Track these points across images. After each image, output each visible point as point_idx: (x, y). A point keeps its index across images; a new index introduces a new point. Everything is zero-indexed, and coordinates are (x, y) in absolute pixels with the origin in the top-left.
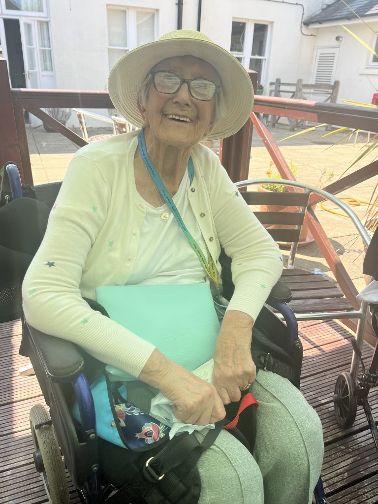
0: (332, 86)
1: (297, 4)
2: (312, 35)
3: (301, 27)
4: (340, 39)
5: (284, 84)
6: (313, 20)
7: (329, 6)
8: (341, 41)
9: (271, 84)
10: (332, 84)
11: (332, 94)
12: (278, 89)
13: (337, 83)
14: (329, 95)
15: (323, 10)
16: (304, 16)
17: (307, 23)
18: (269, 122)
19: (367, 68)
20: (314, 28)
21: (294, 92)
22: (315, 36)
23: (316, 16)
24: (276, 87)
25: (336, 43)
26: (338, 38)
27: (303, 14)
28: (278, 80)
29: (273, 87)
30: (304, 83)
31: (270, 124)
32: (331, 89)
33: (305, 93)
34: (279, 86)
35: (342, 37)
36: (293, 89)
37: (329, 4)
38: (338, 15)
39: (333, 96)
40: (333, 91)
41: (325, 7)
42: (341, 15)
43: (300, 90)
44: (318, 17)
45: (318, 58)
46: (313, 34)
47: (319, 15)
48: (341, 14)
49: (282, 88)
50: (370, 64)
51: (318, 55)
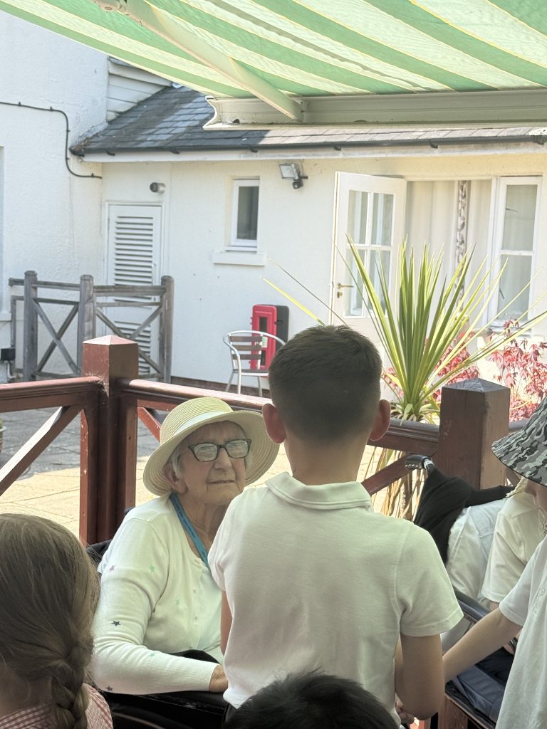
0: (156, 288)
1: (51, 110)
2: (93, 176)
3: (67, 159)
4: (161, 189)
5: (47, 284)
6: (92, 146)
7: (121, 115)
8: (162, 192)
9: (13, 282)
10: (157, 282)
11: (160, 304)
12: (34, 296)
13: (166, 281)
14: (155, 308)
15: (110, 122)
16: (70, 134)
17: (79, 151)
18: (20, 371)
19: (228, 251)
20: (97, 163)
21: (75, 304)
22: (100, 178)
23: (96, 135)
24: (27, 291)
25: (153, 197)
26: (154, 187)
27: (68, 131)
28: (31, 275)
29: (20, 291)
30: (97, 283)
31: (21, 375)
32: (157, 294)
33: (101, 305)
34: (35, 288)
35: (163, 185)
36: (74, 296)
37: (122, 110)
38: (149, 139)
39: (162, 310)
40: (161, 297)
41: (112, 116)
42: (155, 141)
43: (90, 299)
44: (101, 138)
45: (113, 225)
46: (95, 174)
47: (103, 133)
48: (153, 137)
49: (42, 293)
50: (232, 244)
51: (114, 219)
